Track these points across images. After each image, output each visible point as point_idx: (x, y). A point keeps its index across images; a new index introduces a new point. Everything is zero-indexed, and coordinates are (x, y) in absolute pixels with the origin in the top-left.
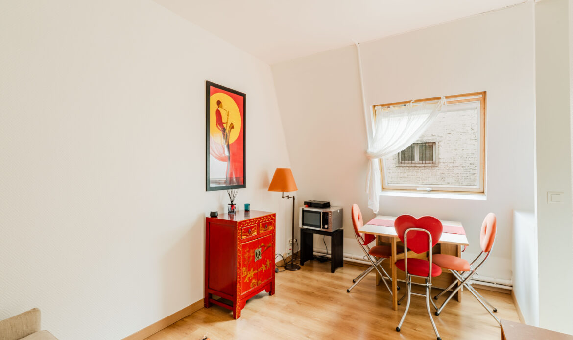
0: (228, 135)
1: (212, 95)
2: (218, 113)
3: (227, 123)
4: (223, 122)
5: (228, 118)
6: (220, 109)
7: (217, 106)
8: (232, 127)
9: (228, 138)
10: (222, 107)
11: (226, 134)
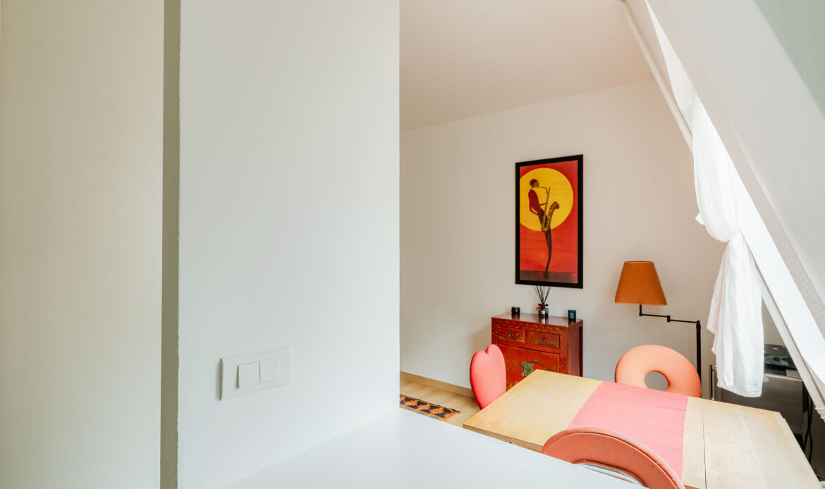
0: (549, 218)
1: (523, 175)
2: (532, 196)
3: (546, 204)
4: (540, 202)
5: (548, 196)
6: (535, 189)
7: (531, 187)
8: (556, 206)
9: (548, 221)
10: (538, 186)
11: (544, 218)
